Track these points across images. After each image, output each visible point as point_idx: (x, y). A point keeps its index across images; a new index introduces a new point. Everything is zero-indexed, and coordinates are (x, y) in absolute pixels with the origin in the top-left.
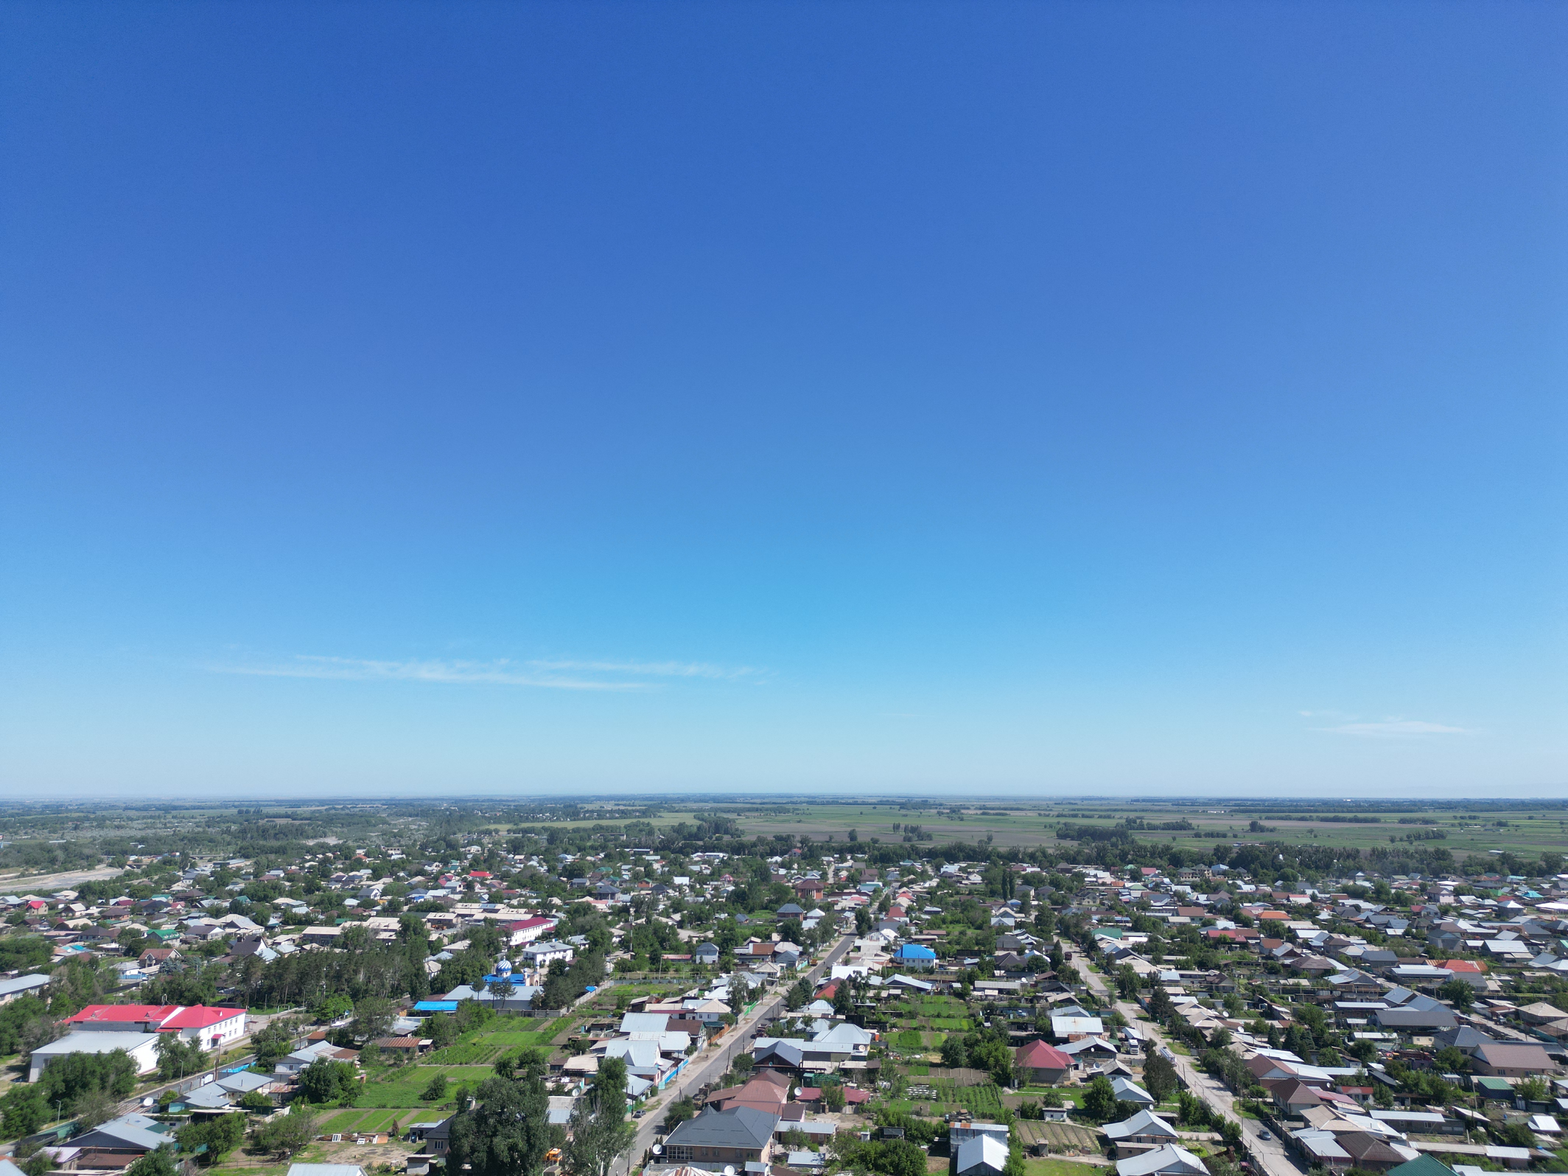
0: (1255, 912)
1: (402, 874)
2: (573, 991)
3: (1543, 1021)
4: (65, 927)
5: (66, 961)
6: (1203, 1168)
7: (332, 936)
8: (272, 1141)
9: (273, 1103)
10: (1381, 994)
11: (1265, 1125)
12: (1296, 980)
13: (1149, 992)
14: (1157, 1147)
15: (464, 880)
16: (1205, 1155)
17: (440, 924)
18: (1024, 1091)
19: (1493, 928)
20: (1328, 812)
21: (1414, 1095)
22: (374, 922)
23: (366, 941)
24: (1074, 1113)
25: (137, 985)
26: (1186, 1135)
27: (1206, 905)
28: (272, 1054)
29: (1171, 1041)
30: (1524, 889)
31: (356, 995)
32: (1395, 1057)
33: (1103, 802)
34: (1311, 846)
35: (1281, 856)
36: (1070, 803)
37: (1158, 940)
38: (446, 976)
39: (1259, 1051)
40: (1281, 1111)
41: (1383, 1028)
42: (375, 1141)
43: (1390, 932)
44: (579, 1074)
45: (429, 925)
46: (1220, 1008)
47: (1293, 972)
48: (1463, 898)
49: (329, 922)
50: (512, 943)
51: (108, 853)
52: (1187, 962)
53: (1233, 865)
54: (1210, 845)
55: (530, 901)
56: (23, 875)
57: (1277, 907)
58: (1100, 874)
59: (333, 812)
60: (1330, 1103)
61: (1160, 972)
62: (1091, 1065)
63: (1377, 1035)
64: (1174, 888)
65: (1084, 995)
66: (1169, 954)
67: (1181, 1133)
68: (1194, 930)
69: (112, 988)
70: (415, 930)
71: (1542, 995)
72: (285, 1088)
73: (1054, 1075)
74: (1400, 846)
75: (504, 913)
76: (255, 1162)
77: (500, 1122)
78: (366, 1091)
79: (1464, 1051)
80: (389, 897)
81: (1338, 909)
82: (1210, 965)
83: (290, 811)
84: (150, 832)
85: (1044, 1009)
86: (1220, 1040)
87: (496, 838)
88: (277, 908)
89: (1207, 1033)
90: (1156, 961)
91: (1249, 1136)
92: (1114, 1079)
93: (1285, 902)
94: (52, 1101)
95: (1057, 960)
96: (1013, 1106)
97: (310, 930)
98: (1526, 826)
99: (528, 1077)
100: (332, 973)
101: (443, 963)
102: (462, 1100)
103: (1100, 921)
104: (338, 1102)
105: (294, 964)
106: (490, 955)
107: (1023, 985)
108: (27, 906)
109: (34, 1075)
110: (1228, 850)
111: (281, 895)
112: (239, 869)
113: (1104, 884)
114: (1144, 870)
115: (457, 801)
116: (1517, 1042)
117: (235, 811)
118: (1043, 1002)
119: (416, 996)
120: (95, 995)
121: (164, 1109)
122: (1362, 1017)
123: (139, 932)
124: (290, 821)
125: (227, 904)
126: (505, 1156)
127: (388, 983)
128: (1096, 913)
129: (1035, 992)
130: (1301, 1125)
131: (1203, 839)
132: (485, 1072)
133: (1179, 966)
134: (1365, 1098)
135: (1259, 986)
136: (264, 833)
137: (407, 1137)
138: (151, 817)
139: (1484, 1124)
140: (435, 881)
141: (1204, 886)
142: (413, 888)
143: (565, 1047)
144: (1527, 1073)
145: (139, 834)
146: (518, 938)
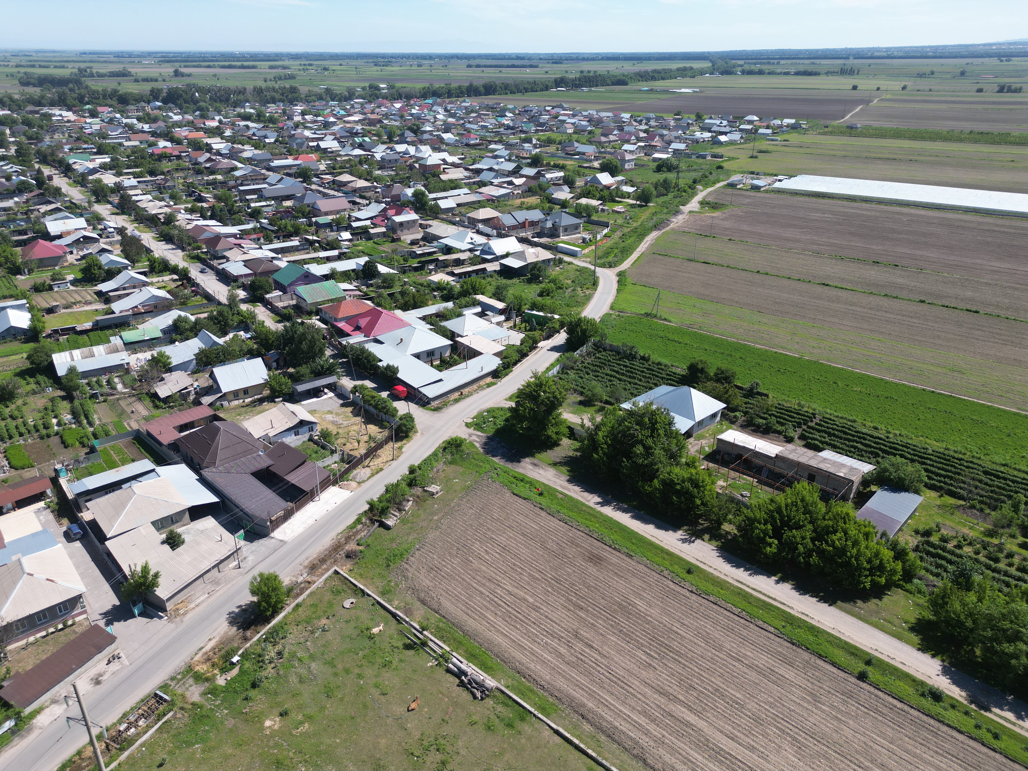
0: (184, 134)
3: (345, 184)
6: (168, 296)
10: (264, 179)
11: (204, 265)
12: (214, 177)
13: (117, 196)
14: (137, 290)
16: (168, 288)
18: (34, 275)
19: (322, 134)
20: (225, 61)
21: (285, 233)
24: (74, 282)
26: (155, 280)
27: (149, 132)
29: (137, 225)
30: (337, 109)
32: (274, 215)
33: (55, 54)
34: (216, 86)
35: (197, 94)
36: (26, 55)
37: (118, 159)
39: (195, 223)
40: (212, 255)
41: (266, 199)
43: (267, 141)
46: (168, 200)
47: (212, 171)
48: (306, 117)
52: (141, 172)
53: (165, 101)
54: (146, 88)
57: (198, 129)
58: (65, 113)
60: (240, 246)
61: (123, 181)
62: (82, 250)
63: (264, 203)
64: (125, 121)
65: (68, 204)
66: (127, 168)
67: (151, 280)
68: (143, 150)
71: (345, 170)
73: (55, 260)
74: (270, 84)
79: (308, 206)
81: (236, 128)
82: (158, 173)
85: (38, 218)
86: (170, 219)
89: (160, 216)
90: (119, 174)
91: (194, 273)
92: (101, 255)
93: (203, 126)
95: (41, 181)
96: (28, 286)
98: (338, 70)
103: (71, 150)
107: (16, 203)
110: (160, 91)
113: (69, 121)
114: (100, 109)
116: (334, 197)
118: (36, 213)
122: (254, 194)
128: (66, 144)
129: (28, 207)
130: (225, 260)
131: (141, 83)
133: (136, 176)
134: (259, 239)
135: (191, 183)
139: (318, 242)
141: (146, 118)
144: (338, 212)
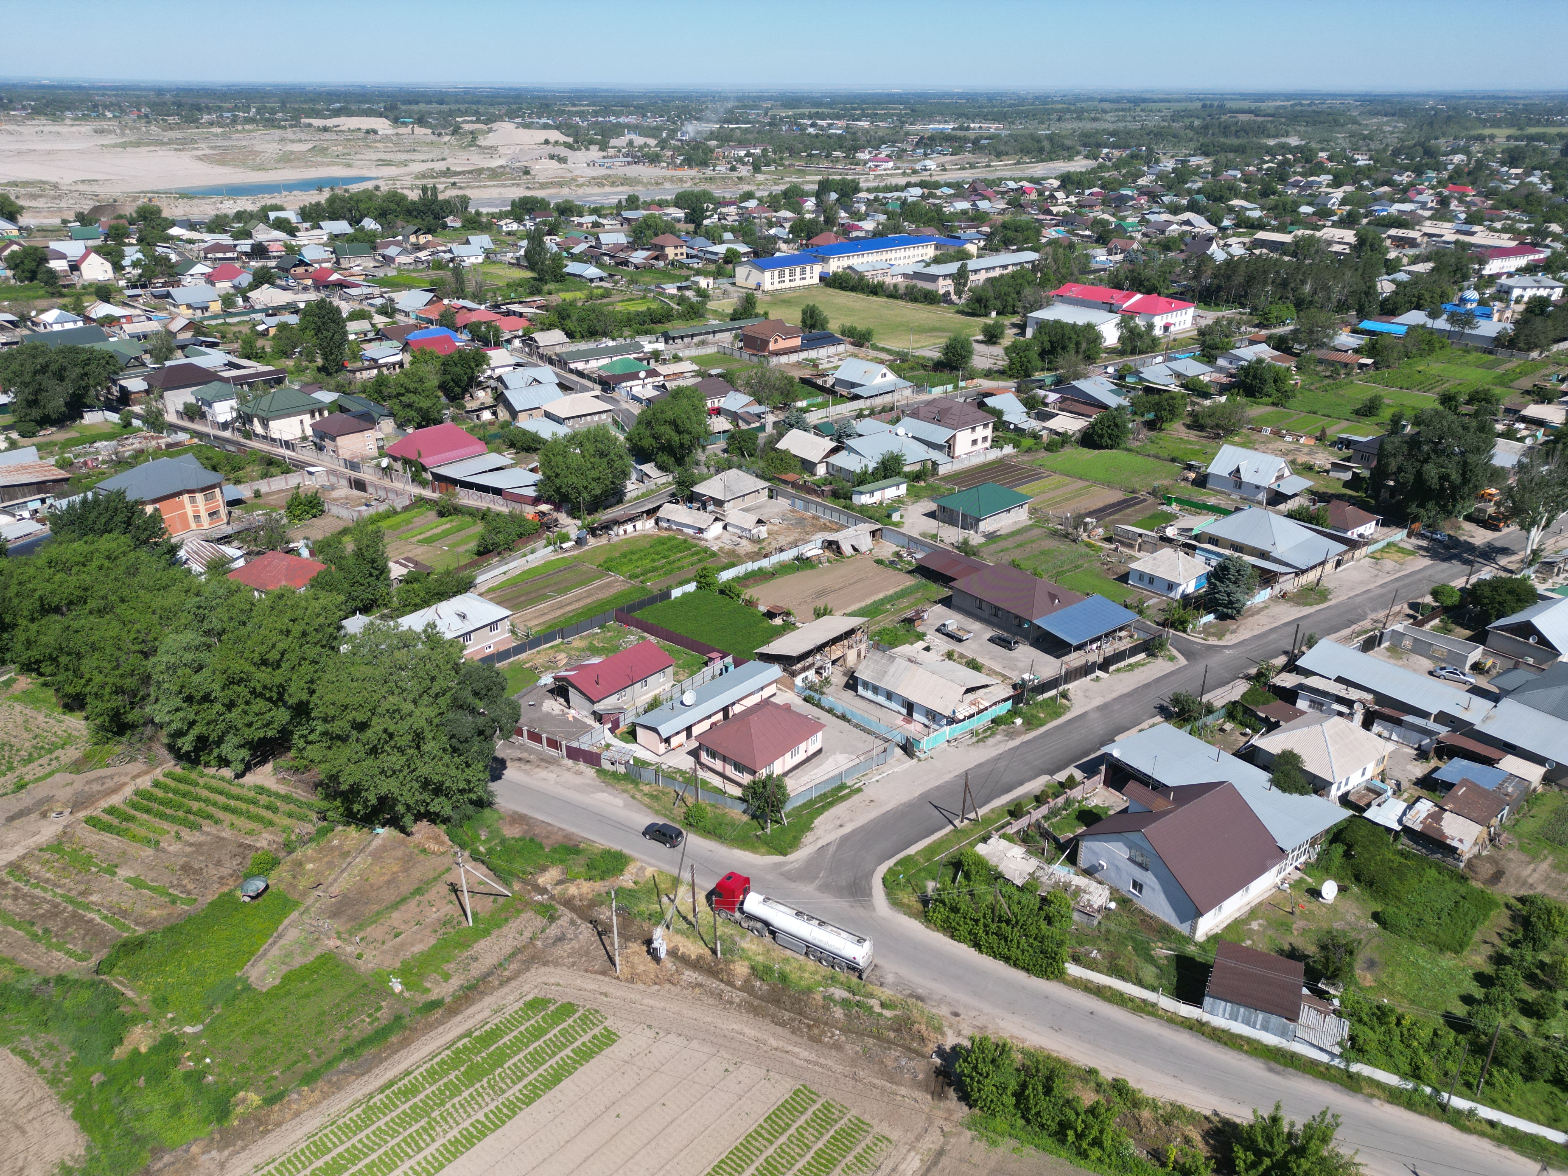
1: (1366, 183)
2: (1552, 335)
4: (1050, 213)
5: (1052, 242)
7: (1283, 243)
8: (1208, 422)
9: (1212, 391)
15: (1439, 194)
17: (1401, 243)
22: (1329, 233)
23: (1317, 252)
25: (1105, 270)
28: (1214, 347)
31: (1300, 304)
38: (1399, 299)
42: (1302, 441)
44: (1540, 423)
45: (1388, 242)
49: (1281, 229)
50: (1484, 272)
51: (1085, 145)
55: (1518, 225)
56: (1018, 163)
59: (1299, 108)
69: (1085, 271)
70: (1371, 246)
72: (1225, 380)
75: (1481, 237)
76: (1192, 436)
77: (1435, 451)
78: (1299, 395)
80: (1348, 208)
83: (1253, 106)
84: (1121, 125)
87: (1490, 145)
88: (1231, 210)
94: (1042, 354)
97: (1261, 235)
99: (1476, 414)
100: (1278, 281)
101: (1399, 284)
102: (1396, 423)
104: (1271, 400)
105: (1243, 268)
106: (1455, 283)
108: (1022, 191)
109: (1029, 333)
111: (1236, 196)
112: (1199, 167)
115: (1445, 98)
117: (1199, 105)
119: (1363, 314)
120: (1072, 274)
121: (1122, 377)
123: (1108, 223)
124: (1252, 117)
125: (1185, 202)
126: (1434, 483)
127: (1335, 297)
132: (1429, 401)
136: (1225, 130)
137: (1333, 444)
138: (1123, 110)
140: (1404, 193)
142: (1376, 199)
143: (1528, 392)
145: (1111, 127)
146: (1493, 267)
